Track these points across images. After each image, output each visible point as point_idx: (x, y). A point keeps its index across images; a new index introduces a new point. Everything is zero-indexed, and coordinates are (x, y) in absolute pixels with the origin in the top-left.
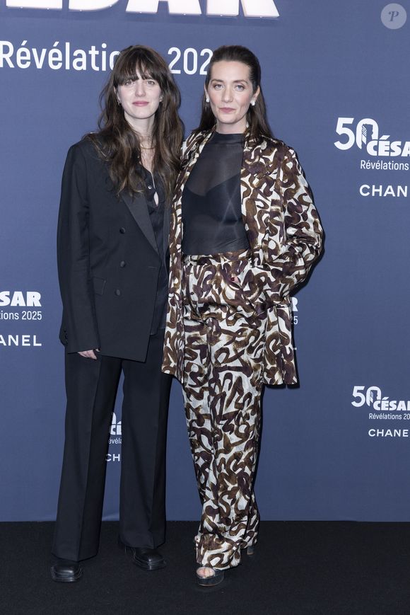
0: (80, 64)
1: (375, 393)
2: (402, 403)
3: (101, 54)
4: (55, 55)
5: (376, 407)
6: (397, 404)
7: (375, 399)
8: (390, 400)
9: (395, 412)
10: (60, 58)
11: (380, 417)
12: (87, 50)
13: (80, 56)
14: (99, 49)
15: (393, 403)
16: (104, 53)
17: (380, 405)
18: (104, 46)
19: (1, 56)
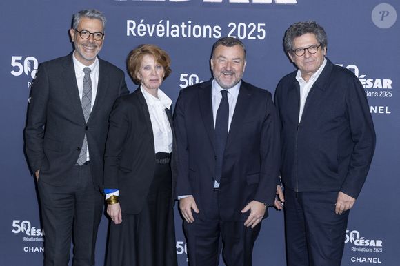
0: (175, 33)
1: (355, 234)
2: (373, 241)
3: (188, 27)
4: (160, 28)
5: (356, 243)
6: (370, 242)
7: (355, 239)
8: (365, 239)
9: (368, 247)
10: (163, 30)
11: (359, 250)
12: (179, 25)
13: (175, 28)
14: (187, 24)
15: (367, 241)
16: (190, 27)
17: (358, 242)
18: (190, 22)
19: (129, 29)
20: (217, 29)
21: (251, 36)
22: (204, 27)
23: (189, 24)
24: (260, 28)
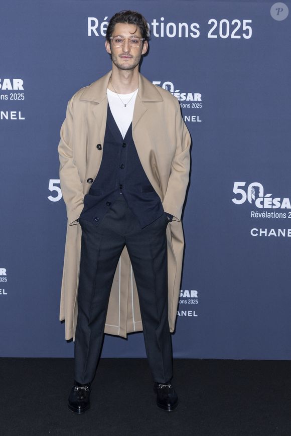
3: (160, 25)
12: (150, 22)
14: (159, 21)
18: (162, 19)
19: (90, 28)
20: (195, 27)
21: (235, 35)
22: (180, 24)
23: (162, 22)
24: (246, 24)
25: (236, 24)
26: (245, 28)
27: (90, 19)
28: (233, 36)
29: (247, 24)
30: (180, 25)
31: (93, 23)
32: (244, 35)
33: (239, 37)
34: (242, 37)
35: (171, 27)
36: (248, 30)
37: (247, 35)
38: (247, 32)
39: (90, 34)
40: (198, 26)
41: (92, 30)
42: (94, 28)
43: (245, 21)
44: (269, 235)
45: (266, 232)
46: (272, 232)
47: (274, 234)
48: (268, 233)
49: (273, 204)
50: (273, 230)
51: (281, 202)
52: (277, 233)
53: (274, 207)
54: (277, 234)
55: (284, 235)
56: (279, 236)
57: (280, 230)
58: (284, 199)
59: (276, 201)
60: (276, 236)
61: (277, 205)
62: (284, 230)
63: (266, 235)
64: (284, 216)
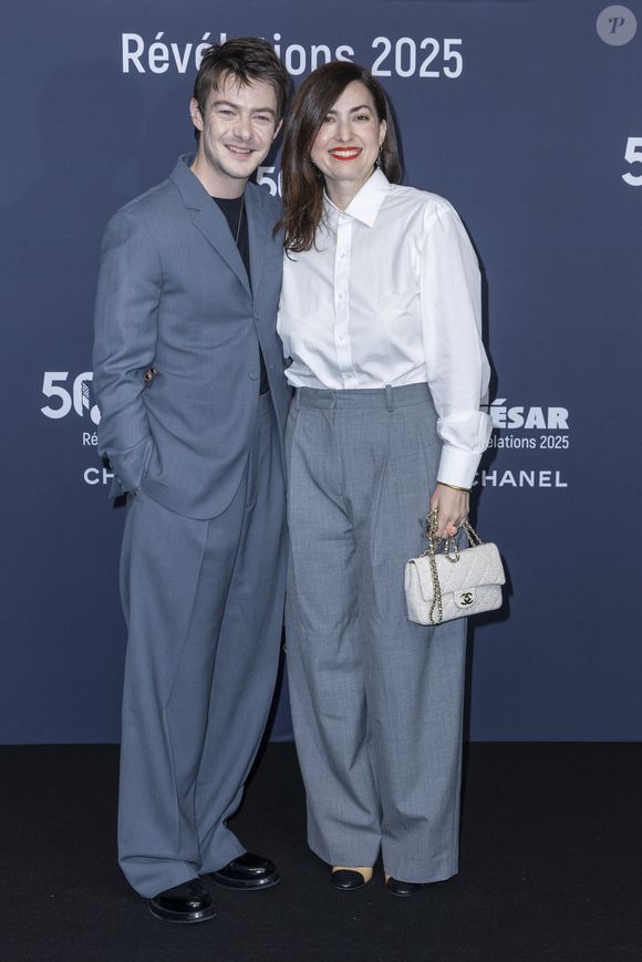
18: (277, 37)
19: (126, 55)
20: (345, 53)
21: (428, 70)
22: (313, 47)
23: (277, 43)
24: (450, 48)
25: (430, 47)
26: (448, 55)
27: (126, 37)
28: (423, 73)
29: (453, 48)
30: (315, 51)
31: (133, 46)
32: (447, 70)
33: (436, 74)
34: (442, 73)
35: (296, 55)
36: (453, 60)
37: (453, 69)
38: (452, 64)
39: (126, 69)
40: (351, 52)
41: (131, 61)
42: (135, 57)
43: (448, 42)
44: (501, 484)
45: (494, 478)
46: (508, 478)
47: (512, 481)
48: (499, 479)
49: (508, 420)
50: (508, 473)
51: (525, 415)
52: (517, 479)
53: (511, 426)
54: (517, 481)
55: (531, 483)
56: (521, 485)
57: (523, 473)
58: (532, 409)
59: (515, 412)
60: (515, 485)
61: (518, 422)
62: (533, 473)
63: (494, 484)
64: (531, 443)
